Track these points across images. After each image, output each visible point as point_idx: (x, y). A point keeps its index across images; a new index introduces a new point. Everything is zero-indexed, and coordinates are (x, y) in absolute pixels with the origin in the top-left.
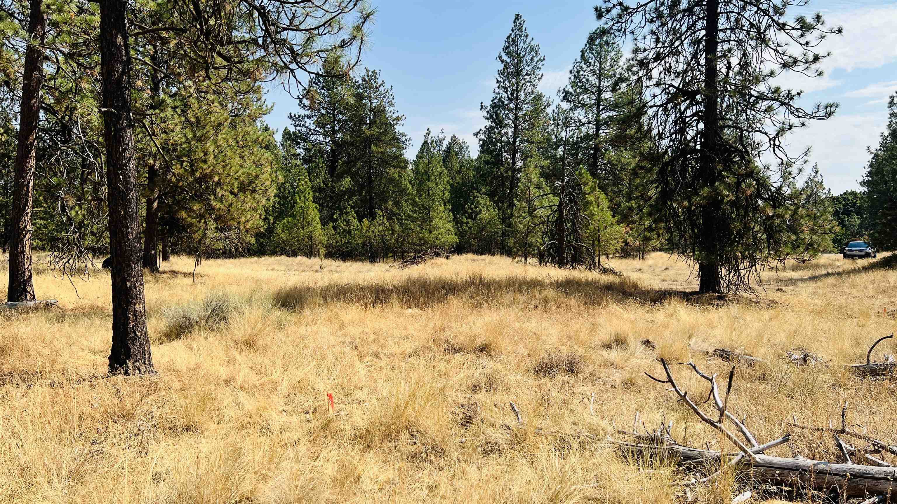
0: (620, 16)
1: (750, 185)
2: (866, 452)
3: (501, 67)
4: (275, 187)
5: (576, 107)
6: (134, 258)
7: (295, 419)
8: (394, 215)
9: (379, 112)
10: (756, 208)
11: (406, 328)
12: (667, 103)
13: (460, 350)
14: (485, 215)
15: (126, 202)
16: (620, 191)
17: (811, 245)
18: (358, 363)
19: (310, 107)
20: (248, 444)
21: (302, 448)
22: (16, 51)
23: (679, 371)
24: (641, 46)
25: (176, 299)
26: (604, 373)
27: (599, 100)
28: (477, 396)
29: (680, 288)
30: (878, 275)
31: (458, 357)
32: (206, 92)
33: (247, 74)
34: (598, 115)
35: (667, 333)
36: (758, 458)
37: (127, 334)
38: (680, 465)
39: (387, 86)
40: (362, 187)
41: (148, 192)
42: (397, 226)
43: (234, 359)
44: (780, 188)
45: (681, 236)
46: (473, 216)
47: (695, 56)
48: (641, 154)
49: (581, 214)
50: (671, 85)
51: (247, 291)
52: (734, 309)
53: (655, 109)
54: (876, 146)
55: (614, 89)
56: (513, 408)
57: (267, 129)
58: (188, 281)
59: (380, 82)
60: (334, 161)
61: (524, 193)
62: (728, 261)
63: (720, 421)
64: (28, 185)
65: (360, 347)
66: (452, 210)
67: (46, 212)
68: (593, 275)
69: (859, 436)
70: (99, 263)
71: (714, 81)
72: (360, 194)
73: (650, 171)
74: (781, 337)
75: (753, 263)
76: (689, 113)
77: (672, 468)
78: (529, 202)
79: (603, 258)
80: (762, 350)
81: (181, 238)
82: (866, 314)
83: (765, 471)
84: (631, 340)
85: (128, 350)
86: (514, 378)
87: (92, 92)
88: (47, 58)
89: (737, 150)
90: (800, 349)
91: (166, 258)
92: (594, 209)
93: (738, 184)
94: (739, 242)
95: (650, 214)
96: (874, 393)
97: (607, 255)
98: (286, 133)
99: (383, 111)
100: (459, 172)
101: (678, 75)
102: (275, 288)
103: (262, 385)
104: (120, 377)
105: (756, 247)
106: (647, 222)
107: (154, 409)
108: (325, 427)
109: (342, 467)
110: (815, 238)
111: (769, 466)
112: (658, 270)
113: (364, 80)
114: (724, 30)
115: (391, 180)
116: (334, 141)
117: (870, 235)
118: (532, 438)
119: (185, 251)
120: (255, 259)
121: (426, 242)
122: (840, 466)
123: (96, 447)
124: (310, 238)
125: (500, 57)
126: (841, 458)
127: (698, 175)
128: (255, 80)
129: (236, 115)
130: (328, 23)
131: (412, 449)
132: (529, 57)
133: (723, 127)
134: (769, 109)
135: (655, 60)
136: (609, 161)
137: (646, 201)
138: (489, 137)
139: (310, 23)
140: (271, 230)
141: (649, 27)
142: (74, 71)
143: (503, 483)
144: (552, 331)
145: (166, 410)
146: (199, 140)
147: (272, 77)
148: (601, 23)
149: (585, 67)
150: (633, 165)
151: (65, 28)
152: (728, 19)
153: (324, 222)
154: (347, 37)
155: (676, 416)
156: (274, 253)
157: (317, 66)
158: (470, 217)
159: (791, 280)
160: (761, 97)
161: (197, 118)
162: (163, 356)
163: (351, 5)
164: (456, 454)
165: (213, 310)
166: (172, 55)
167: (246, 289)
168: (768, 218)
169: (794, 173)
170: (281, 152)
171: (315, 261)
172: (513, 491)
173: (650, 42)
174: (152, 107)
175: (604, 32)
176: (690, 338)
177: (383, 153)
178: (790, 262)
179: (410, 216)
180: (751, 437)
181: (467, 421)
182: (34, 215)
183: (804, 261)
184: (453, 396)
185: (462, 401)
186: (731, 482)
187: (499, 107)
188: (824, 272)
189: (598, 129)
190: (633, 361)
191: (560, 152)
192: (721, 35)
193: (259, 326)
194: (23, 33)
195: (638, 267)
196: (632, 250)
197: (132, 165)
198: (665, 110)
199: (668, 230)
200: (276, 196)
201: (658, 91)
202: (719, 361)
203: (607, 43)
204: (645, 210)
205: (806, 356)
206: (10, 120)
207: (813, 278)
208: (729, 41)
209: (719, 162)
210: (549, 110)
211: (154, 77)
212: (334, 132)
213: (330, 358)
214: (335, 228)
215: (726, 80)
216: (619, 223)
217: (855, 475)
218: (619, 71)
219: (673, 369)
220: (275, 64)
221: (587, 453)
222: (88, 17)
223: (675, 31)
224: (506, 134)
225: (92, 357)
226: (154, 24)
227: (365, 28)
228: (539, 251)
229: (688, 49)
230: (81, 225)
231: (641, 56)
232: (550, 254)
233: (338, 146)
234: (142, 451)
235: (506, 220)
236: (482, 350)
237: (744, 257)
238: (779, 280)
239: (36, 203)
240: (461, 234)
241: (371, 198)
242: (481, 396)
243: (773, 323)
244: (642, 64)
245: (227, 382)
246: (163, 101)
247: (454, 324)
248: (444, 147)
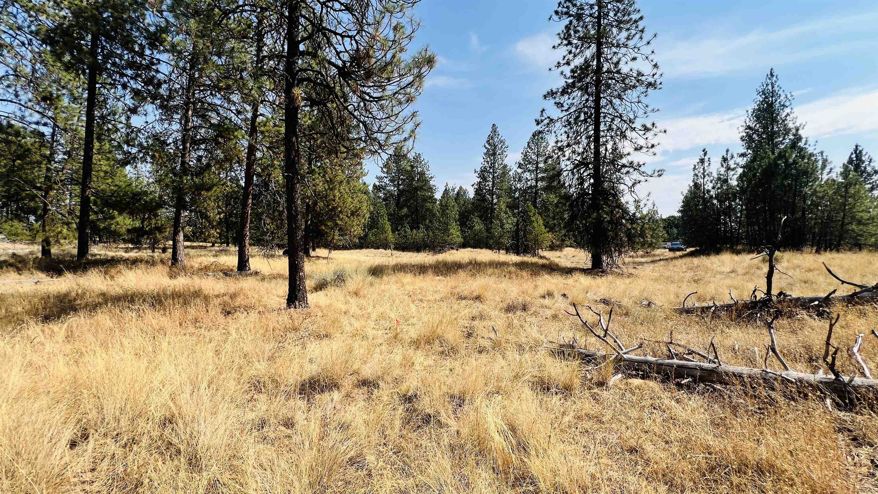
0: (548, 124)
1: (618, 212)
2: (684, 354)
3: (486, 150)
4: (368, 214)
5: (525, 171)
6: (300, 249)
7: (380, 333)
8: (429, 227)
9: (422, 174)
10: (622, 224)
11: (436, 287)
12: (574, 169)
13: (465, 298)
14: (477, 227)
15: (296, 221)
16: (549, 216)
17: (651, 244)
18: (411, 304)
19: (387, 173)
20: (356, 345)
21: (384, 348)
22: (243, 146)
23: (582, 310)
24: (559, 139)
25: (319, 271)
26: (541, 311)
27: (537, 168)
28: (474, 323)
29: (581, 267)
30: (688, 260)
31: (464, 301)
32: (335, 165)
33: (356, 156)
34: (537, 176)
35: (574, 290)
36: (625, 356)
37: (296, 288)
38: (583, 360)
39: (426, 161)
40: (413, 213)
41: (306, 216)
42: (431, 233)
43: (349, 301)
44: (635, 214)
45: (582, 239)
46: (471, 228)
47: (588, 144)
48: (560, 196)
49: (529, 228)
50: (576, 160)
51: (355, 266)
52: (610, 278)
53: (567, 172)
54: (685, 192)
55: (545, 162)
56: (494, 329)
57: (365, 184)
58: (325, 261)
59: (422, 159)
60: (399, 200)
61: (498, 216)
62: (606, 252)
63: (605, 336)
64: (248, 213)
65: (412, 296)
66: (460, 225)
67: (256, 227)
68: (535, 260)
69: (679, 346)
70: (281, 252)
71: (599, 157)
72: (412, 217)
73: (565, 205)
74: (636, 293)
75: (620, 253)
76: (585, 174)
77: (579, 362)
78: (501, 221)
79: (540, 250)
80: (626, 300)
81: (322, 240)
82: (681, 280)
83: (629, 364)
84: (556, 294)
85: (296, 296)
86: (494, 313)
87: (279, 166)
88: (258, 149)
89: (611, 193)
90: (646, 299)
91: (314, 250)
92: (535, 224)
93: (612, 212)
94: (612, 242)
95: (565, 227)
96: (688, 323)
97: (542, 249)
98: (375, 185)
99: (424, 174)
100: (463, 205)
101: (579, 154)
102: (368, 265)
103: (363, 315)
104: (292, 309)
105: (622, 246)
106: (563, 232)
107: (310, 325)
108: (395, 337)
109: (404, 358)
110: (654, 240)
111: (632, 361)
112: (569, 257)
113: (414, 158)
114: (603, 131)
115: (428, 210)
116: (398, 189)
117: (683, 239)
118: (504, 345)
119: (323, 246)
120: (358, 250)
121: (446, 242)
122: (670, 361)
123: (281, 344)
124: (386, 240)
125: (485, 146)
126: (670, 357)
127: (590, 207)
128: (361, 159)
129: (350, 177)
130: (397, 129)
131: (441, 349)
132: (500, 146)
133: (603, 182)
134: (628, 172)
135: (567, 146)
136: (543, 200)
137: (562, 221)
138: (480, 187)
139: (389, 129)
140: (366, 236)
141: (564, 129)
142: (271, 156)
143: (489, 368)
144: (513, 289)
145: (315, 326)
146: (331, 189)
147: (369, 157)
148: (539, 128)
149: (529, 151)
150: (556, 202)
151: (267, 134)
152: (605, 124)
153: (393, 231)
154: (407, 136)
155: (581, 334)
156: (367, 247)
157: (391, 152)
158: (469, 228)
159: (640, 262)
160: (624, 166)
161: (330, 179)
162: (313, 299)
163: (410, 119)
164: (463, 352)
165: (338, 276)
166: (319, 147)
167: (354, 266)
168: (628, 229)
169: (642, 206)
170: (372, 195)
171: (389, 251)
172: (494, 372)
173: (564, 137)
174: (308, 173)
175: (540, 132)
176: (587, 292)
177: (424, 196)
178: (640, 253)
179: (437, 228)
180: (621, 345)
181: (469, 335)
182: (250, 228)
183: (647, 253)
184: (462, 322)
185: (467, 325)
186: (611, 369)
187: (484, 171)
188: (658, 258)
189: (537, 183)
190: (557, 305)
191: (517, 195)
192: (602, 134)
193: (361, 284)
194: (247, 137)
195: (559, 255)
196: (555, 246)
197: (299, 202)
198: (573, 173)
199: (574, 236)
200: (369, 218)
201: (568, 163)
202: (603, 305)
203: (542, 138)
204: (562, 225)
205: (650, 303)
206: (239, 181)
207: (653, 262)
208: (606, 136)
209: (602, 200)
210: (511, 173)
211: (309, 158)
212: (399, 185)
213: (397, 302)
214: (399, 234)
215: (605, 157)
216: (548, 232)
217: (679, 366)
218: (547, 153)
219: (579, 308)
220: (370, 150)
221: (533, 352)
222: (278, 129)
223: (577, 132)
224: (488, 185)
225: (278, 299)
226: (310, 131)
227: (416, 131)
228: (506, 246)
229: (584, 141)
230: (272, 233)
231: (559, 144)
232: (512, 248)
233: (401, 193)
234: (304, 347)
235: (488, 230)
236: (476, 299)
237: (615, 250)
238: (634, 263)
239: (251, 222)
240: (464, 238)
241: (418, 219)
242: (476, 323)
243: (631, 285)
244: (561, 149)
245: (345, 313)
246: (314, 170)
247: (461, 285)
248: (456, 192)
